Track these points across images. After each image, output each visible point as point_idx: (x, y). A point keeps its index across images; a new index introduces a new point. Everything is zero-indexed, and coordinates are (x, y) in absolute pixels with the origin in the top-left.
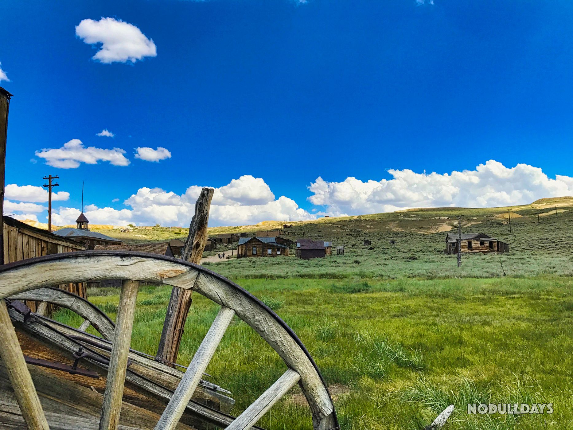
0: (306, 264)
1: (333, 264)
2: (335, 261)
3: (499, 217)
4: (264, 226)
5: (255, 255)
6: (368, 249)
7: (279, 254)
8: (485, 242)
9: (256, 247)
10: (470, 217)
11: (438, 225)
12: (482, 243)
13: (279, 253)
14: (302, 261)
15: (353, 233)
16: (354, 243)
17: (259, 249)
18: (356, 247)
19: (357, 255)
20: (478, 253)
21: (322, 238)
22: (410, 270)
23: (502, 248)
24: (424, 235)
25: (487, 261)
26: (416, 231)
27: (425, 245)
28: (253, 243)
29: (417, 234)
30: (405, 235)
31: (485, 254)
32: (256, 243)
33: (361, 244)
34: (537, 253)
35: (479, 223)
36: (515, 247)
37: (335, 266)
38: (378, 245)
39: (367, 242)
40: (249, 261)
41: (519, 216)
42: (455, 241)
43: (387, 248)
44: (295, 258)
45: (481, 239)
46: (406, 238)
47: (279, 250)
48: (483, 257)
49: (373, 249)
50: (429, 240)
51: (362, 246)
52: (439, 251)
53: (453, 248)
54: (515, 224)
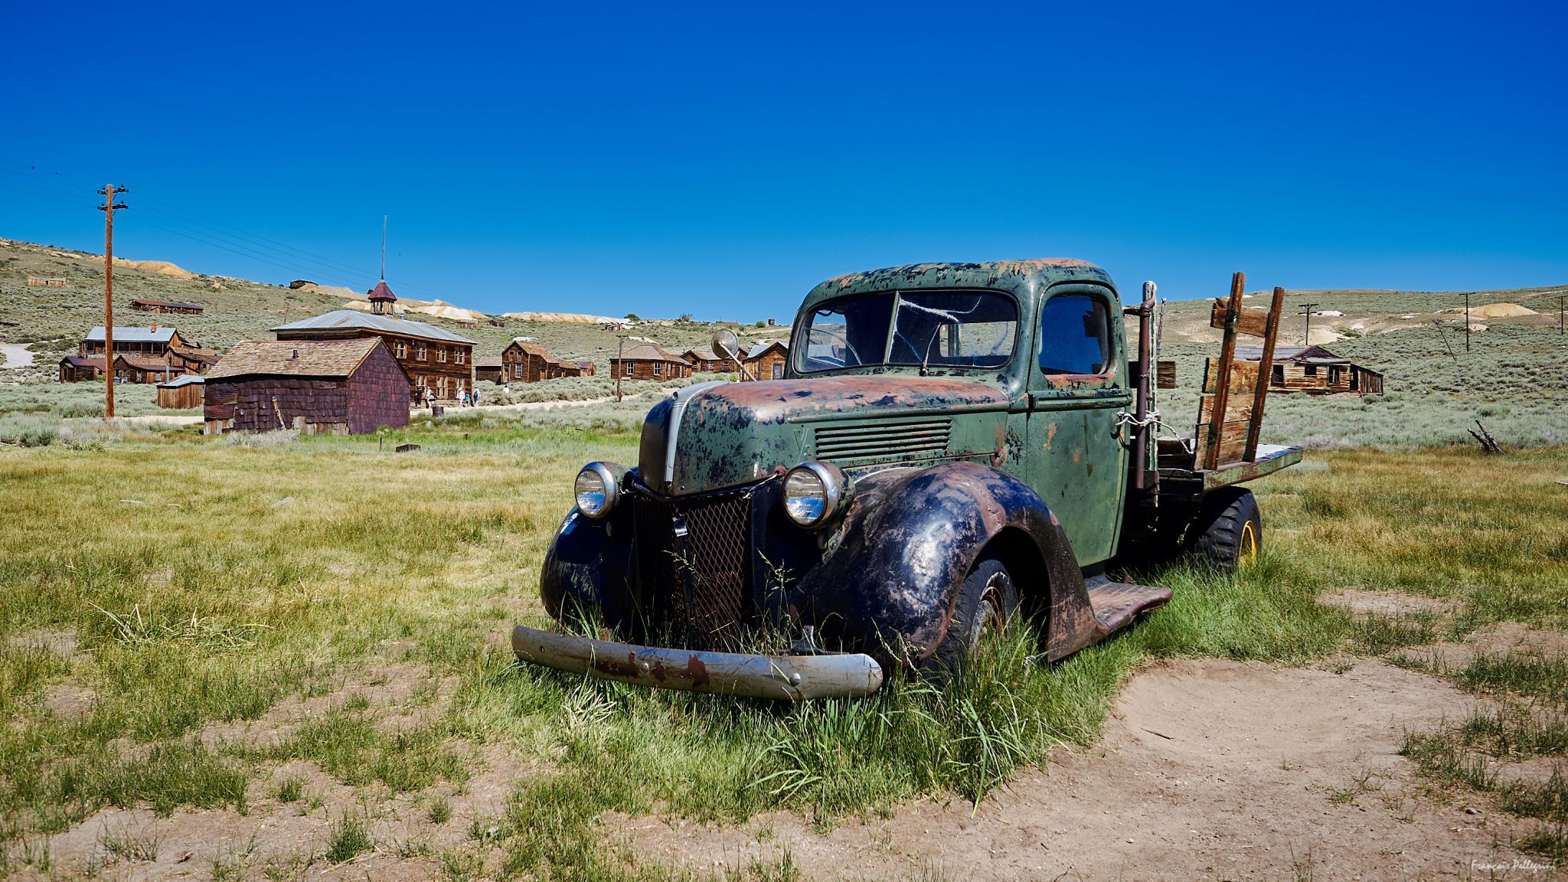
3: (1472, 314)
8: (1318, 367)
10: (1399, 312)
12: (1311, 370)
20: (1299, 395)
23: (1365, 383)
28: (776, 357)
31: (1316, 398)
35: (1415, 326)
41: (1528, 312)
45: (1309, 359)
48: (1312, 403)
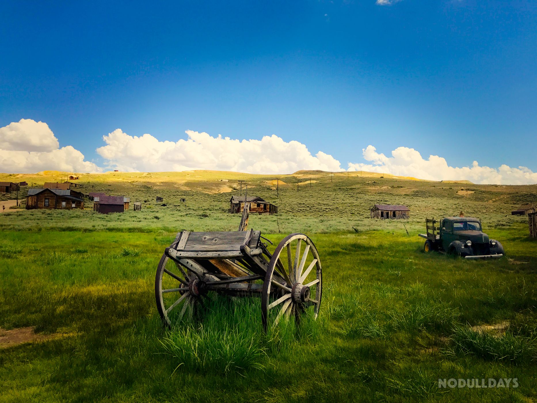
0: (107, 219)
1: (133, 219)
2: (135, 217)
3: (269, 183)
4: (46, 176)
5: (48, 207)
6: (161, 206)
7: (73, 207)
8: (261, 204)
9: (48, 199)
10: (246, 181)
11: (220, 187)
12: (259, 205)
13: (74, 205)
14: (101, 215)
15: (144, 189)
16: (146, 199)
17: (52, 202)
18: (149, 203)
19: (153, 211)
20: (255, 213)
21: (113, 192)
22: (206, 226)
23: (273, 210)
24: (208, 195)
25: (263, 220)
26: (202, 190)
27: (212, 204)
28: (46, 195)
29: (203, 194)
30: (192, 194)
31: (260, 214)
32: (50, 195)
33: (153, 201)
34: (297, 214)
35: (254, 187)
36: (281, 209)
37: (136, 221)
38: (170, 202)
39: (159, 199)
40: (42, 213)
41: (284, 183)
42: (238, 202)
43: (178, 206)
44: (93, 212)
45: (258, 202)
46: (193, 196)
47: (73, 202)
48: (260, 216)
49: (166, 205)
50: (214, 199)
51: (155, 202)
52: (223, 210)
53: (236, 208)
54: (281, 190)
